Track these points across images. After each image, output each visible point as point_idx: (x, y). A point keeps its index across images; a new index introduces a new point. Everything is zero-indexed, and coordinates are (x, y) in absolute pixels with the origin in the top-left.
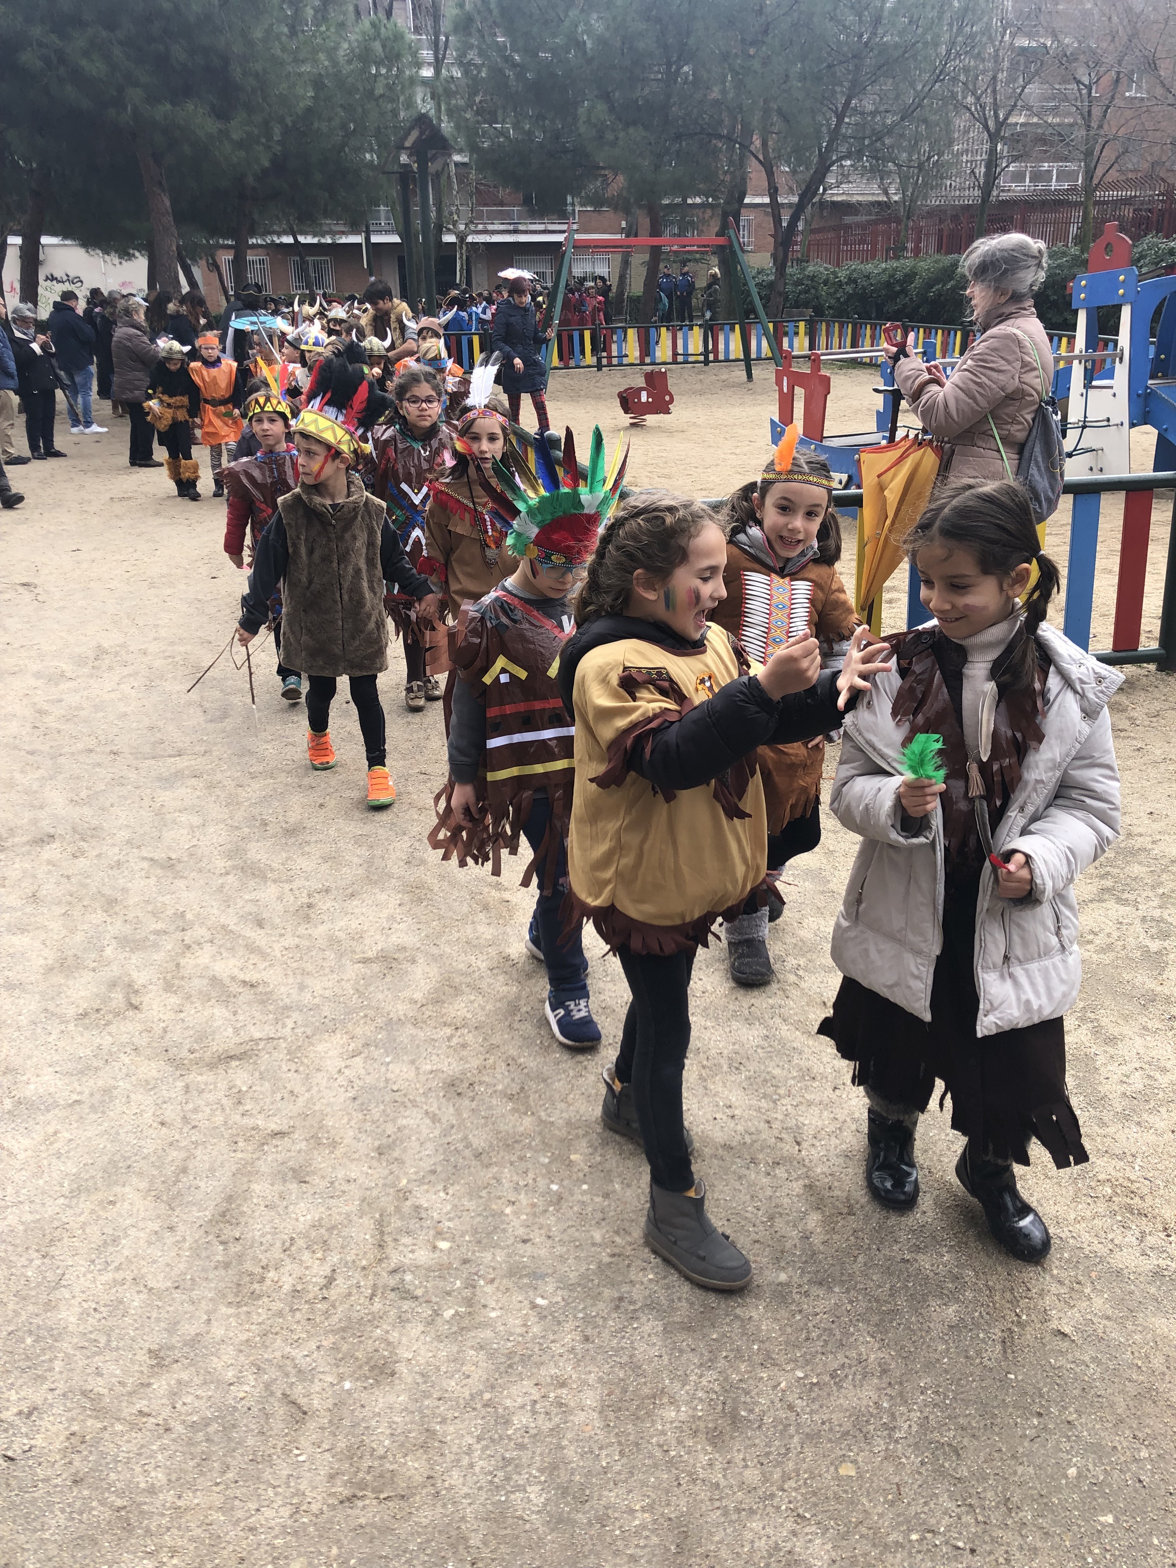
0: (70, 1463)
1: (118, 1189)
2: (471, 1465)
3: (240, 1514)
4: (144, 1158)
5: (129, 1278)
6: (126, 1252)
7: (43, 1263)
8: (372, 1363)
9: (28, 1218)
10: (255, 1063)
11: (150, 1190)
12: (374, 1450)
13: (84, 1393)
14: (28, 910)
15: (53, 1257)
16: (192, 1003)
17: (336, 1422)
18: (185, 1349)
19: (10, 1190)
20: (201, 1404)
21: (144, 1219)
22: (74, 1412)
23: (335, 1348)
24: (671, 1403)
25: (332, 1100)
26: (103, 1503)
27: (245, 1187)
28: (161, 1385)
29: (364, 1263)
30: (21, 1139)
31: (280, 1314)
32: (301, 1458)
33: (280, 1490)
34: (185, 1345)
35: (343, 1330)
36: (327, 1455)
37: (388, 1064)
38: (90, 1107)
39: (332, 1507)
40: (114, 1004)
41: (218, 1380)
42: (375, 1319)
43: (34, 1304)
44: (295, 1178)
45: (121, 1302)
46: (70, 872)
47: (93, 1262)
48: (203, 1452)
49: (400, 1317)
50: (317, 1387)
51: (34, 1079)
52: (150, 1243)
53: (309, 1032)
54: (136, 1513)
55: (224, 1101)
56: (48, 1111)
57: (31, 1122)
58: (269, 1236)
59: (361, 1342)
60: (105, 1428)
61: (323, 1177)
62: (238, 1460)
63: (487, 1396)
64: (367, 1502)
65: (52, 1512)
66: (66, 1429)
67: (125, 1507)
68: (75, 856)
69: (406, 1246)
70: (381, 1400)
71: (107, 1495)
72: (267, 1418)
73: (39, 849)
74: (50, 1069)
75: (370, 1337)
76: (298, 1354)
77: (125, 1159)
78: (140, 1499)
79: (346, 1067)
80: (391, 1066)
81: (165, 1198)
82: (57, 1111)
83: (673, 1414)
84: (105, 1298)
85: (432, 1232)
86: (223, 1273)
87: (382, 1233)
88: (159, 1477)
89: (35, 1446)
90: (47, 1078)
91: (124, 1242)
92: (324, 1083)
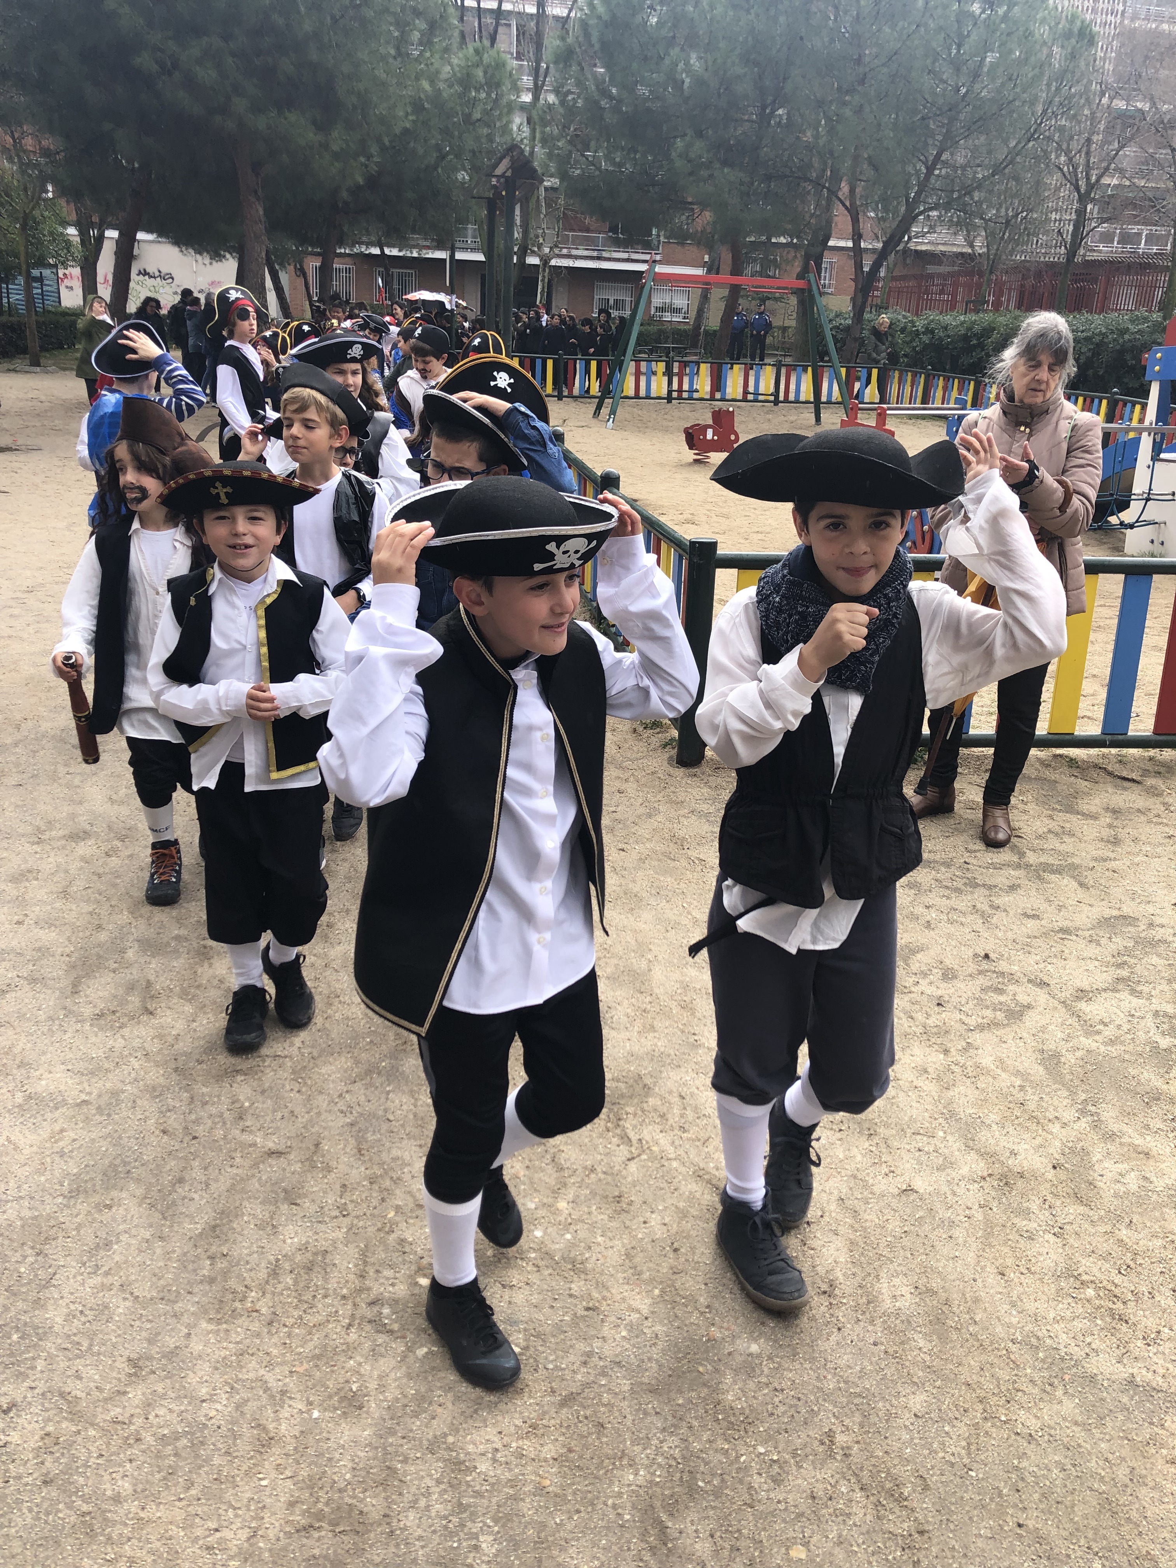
0: (42, 1463)
1: (114, 1193)
2: (428, 1508)
3: (199, 1532)
4: (143, 1165)
5: (117, 1284)
6: (117, 1258)
7: (36, 1261)
8: (342, 1394)
9: (27, 1213)
10: (260, 1079)
11: (146, 1198)
12: (335, 1482)
13: (62, 1395)
14: (58, 905)
15: (46, 1255)
16: (205, 1013)
17: (300, 1450)
18: (164, 1361)
19: (12, 1184)
20: (174, 1418)
21: (136, 1226)
22: (51, 1413)
23: (308, 1374)
24: (631, 1465)
25: (330, 1124)
26: (70, 1506)
27: (237, 1204)
28: (136, 1394)
29: (345, 1291)
30: (27, 1133)
31: (258, 1335)
32: (264, 1483)
33: (240, 1512)
34: (163, 1357)
35: (318, 1357)
36: (289, 1483)
37: (388, 1093)
38: (97, 1109)
39: (289, 1535)
40: (130, 1007)
41: (192, 1397)
42: (349, 1350)
43: (24, 1300)
44: (285, 1199)
45: (106, 1307)
46: (101, 871)
47: (84, 1264)
48: (170, 1467)
49: (374, 1350)
50: (285, 1413)
51: (46, 1075)
52: (141, 1251)
53: (315, 1054)
54: (100, 1519)
55: (227, 1114)
56: (57, 1109)
57: (40, 1118)
58: (255, 1255)
59: (333, 1371)
60: (79, 1432)
61: (313, 1201)
62: (203, 1478)
63: (451, 1439)
64: (323, 1533)
65: (20, 1510)
66: (42, 1429)
67: (90, 1513)
68: (108, 855)
69: (388, 1279)
70: (347, 1433)
71: (74, 1498)
72: (235, 1439)
73: (74, 844)
74: (63, 1067)
75: (343, 1368)
76: (271, 1379)
77: (125, 1164)
78: (104, 1506)
79: (347, 1092)
80: (391, 1095)
81: (159, 1207)
82: (64, 1110)
83: (631, 1477)
84: (91, 1302)
85: (413, 1267)
86: (207, 1288)
87: (365, 1263)
88: (125, 1486)
89: (11, 1443)
90: (58, 1075)
91: (116, 1247)
92: (325, 1105)
